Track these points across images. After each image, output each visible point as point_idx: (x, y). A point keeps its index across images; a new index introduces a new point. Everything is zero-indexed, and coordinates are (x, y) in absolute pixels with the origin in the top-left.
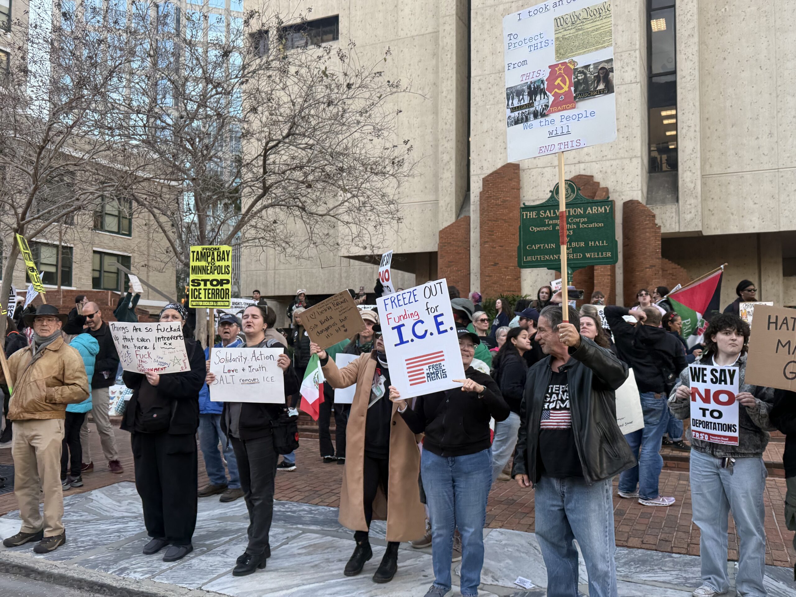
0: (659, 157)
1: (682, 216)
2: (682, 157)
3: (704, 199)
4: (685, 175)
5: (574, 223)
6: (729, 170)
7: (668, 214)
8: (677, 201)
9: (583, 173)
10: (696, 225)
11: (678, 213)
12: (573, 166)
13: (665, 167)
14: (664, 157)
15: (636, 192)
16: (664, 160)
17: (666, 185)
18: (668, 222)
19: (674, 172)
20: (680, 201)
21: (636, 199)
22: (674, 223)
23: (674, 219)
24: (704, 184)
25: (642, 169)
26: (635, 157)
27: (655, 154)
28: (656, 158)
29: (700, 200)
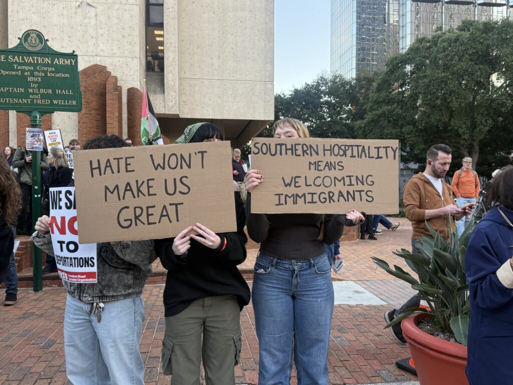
0: (152, 61)
1: (166, 103)
2: (167, 63)
3: (180, 94)
4: (169, 76)
5: (42, 71)
6: (195, 77)
7: (158, 101)
8: (164, 93)
9: (99, 63)
10: (175, 110)
11: (164, 101)
12: (91, 58)
13: (156, 69)
14: (156, 62)
15: (136, 83)
16: (156, 64)
17: (157, 81)
18: (158, 106)
19: (162, 73)
20: (165, 93)
21: (136, 87)
22: (161, 107)
23: (162, 104)
24: (180, 84)
25: (140, 67)
26: (136, 57)
27: (150, 59)
28: (151, 62)
29: (178, 93)
